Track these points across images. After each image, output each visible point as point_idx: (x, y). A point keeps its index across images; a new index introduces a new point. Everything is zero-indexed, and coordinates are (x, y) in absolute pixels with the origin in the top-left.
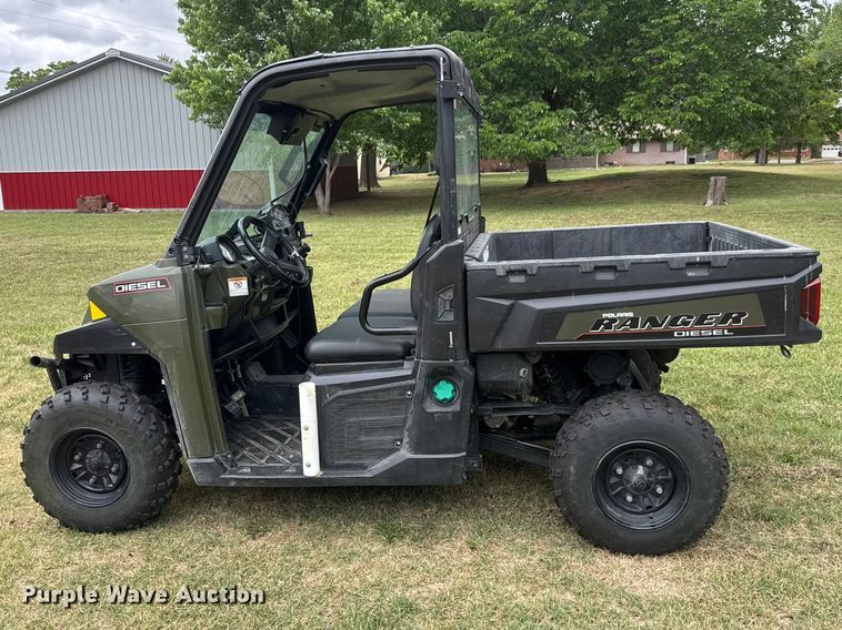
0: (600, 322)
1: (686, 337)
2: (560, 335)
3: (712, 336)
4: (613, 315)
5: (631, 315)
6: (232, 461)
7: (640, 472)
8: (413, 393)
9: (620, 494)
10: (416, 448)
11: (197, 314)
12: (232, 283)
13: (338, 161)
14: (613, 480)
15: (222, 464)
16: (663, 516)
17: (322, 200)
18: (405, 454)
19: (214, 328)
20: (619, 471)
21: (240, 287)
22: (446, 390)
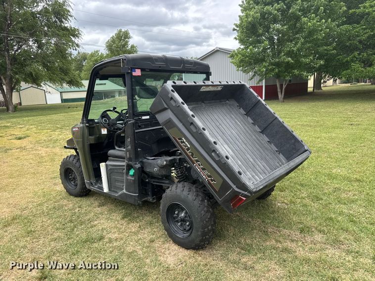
0: (180, 139)
2: (170, 130)
4: (185, 141)
5: (189, 146)
6: (95, 183)
7: (183, 215)
8: (125, 171)
9: (178, 222)
10: (126, 190)
11: (86, 139)
12: (102, 130)
13: (288, 82)
14: (175, 215)
15: (92, 183)
16: (188, 234)
17: (281, 96)
18: (124, 191)
19: (91, 143)
20: (176, 212)
21: (104, 132)
22: (132, 172)
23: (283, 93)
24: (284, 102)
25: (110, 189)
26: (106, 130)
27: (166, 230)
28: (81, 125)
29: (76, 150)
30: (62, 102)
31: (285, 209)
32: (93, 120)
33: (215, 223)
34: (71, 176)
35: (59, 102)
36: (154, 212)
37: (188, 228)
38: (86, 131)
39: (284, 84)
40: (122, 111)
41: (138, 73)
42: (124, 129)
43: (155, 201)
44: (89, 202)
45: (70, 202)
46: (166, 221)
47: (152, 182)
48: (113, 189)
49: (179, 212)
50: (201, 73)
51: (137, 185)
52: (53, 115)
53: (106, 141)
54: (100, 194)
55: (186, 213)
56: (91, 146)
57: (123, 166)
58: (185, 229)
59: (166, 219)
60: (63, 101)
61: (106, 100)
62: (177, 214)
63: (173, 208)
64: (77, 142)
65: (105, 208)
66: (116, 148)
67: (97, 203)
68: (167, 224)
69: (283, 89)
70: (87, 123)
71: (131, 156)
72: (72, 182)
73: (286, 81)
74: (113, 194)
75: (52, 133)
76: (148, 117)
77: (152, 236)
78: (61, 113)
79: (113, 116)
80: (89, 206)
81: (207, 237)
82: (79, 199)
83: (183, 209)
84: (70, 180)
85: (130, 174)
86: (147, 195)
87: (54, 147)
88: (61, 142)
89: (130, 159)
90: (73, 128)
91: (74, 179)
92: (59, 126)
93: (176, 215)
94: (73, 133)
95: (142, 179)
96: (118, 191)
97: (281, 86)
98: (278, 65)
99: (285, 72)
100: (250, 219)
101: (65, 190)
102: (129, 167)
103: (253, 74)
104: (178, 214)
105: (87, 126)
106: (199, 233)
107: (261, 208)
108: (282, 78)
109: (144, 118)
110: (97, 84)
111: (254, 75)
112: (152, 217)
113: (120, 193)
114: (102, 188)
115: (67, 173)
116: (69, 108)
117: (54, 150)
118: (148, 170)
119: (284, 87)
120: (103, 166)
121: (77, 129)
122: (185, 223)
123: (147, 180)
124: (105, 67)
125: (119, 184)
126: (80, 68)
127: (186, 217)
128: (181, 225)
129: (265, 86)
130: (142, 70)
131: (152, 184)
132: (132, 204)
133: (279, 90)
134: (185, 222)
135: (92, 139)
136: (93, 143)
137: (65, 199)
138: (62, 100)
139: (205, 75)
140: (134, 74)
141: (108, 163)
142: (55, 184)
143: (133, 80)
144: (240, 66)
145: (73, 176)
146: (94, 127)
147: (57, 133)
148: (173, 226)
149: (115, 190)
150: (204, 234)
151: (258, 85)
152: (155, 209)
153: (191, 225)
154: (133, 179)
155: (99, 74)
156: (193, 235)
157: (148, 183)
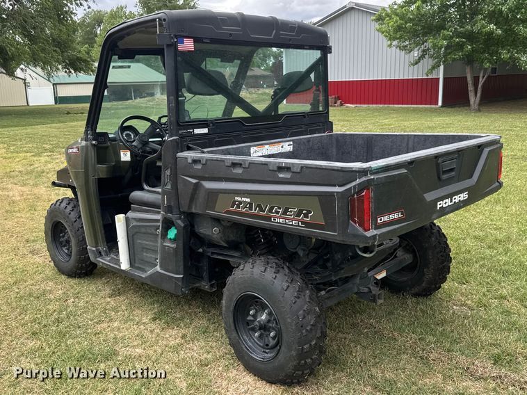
0: (234, 203)
1: (277, 222)
3: (292, 225)
4: (240, 199)
5: (248, 200)
6: (106, 251)
7: (264, 317)
8: (159, 231)
9: (254, 330)
10: (161, 267)
11: (90, 169)
12: (122, 153)
13: (489, 71)
14: (250, 318)
15: (100, 252)
16: (272, 355)
17: (474, 100)
18: (158, 268)
19: (101, 176)
20: (251, 312)
21: (126, 156)
22: (172, 233)
23: (479, 95)
24: (479, 110)
25: (132, 264)
26: (129, 153)
27: (232, 345)
28: (84, 143)
29: (73, 189)
30: (56, 103)
31: (466, 317)
32: (105, 135)
33: (324, 335)
34: (63, 236)
35: (51, 101)
36: (213, 311)
37: (272, 343)
38: (92, 154)
39: (481, 75)
40: (160, 118)
41: (188, 45)
42: (161, 152)
43: (214, 290)
44: (93, 287)
45: (60, 287)
46: (233, 327)
47: (209, 254)
48: (136, 265)
49: (257, 312)
50: (311, 48)
51: (181, 257)
52: (39, 127)
53: (129, 175)
54: (115, 273)
55: (270, 314)
56: (101, 182)
57: (157, 221)
58: (267, 345)
59: (232, 325)
60: (59, 100)
61: (138, 100)
62: (253, 316)
63: (246, 304)
64: (76, 174)
65: (121, 298)
66: (146, 187)
67: (108, 291)
68: (234, 334)
69: (480, 86)
70: (94, 140)
71: (172, 204)
72: (64, 249)
73: (486, 70)
74: (138, 273)
75: (35, 159)
76: (205, 131)
77: (205, 355)
78: (53, 122)
79: (142, 126)
80: (93, 294)
81: (309, 360)
82: (76, 281)
83: (264, 307)
84: (62, 245)
85: (169, 237)
86: (199, 277)
87: (36, 185)
88: (49, 175)
89: (169, 209)
90: (68, 148)
91: (68, 242)
92: (47, 146)
93: (252, 319)
94: (69, 157)
95: (191, 249)
96: (147, 268)
97: (476, 79)
98: (471, 37)
99: (484, 52)
100: (396, 334)
101: (52, 264)
102: (168, 224)
103: (421, 53)
104: (255, 316)
105: (94, 145)
106: (294, 353)
107: (419, 314)
108: (477, 65)
109: (197, 131)
110: (113, 67)
111: (422, 57)
112: (209, 320)
113: (150, 272)
114: (118, 262)
115: (56, 231)
116: (68, 113)
117: (36, 191)
118: (202, 231)
119: (481, 81)
120: (120, 219)
121: (75, 150)
122: (267, 333)
123: (201, 250)
124: (128, 34)
125: (149, 255)
126: (90, 39)
127: (269, 321)
128: (260, 337)
129: (445, 79)
130: (197, 40)
131: (209, 257)
132: (172, 295)
133: (471, 88)
134: (269, 331)
135: (102, 170)
136: (105, 177)
137: (51, 280)
138: (56, 98)
139: (319, 52)
140: (181, 47)
141: (130, 214)
142: (34, 252)
143: (179, 58)
144: (395, 39)
145: (66, 237)
146: (107, 147)
147: (43, 159)
148: (245, 337)
149: (140, 266)
150: (302, 355)
151: (430, 77)
152: (214, 306)
153: (279, 337)
154: (174, 246)
155: (117, 47)
156: (281, 356)
157: (202, 254)
